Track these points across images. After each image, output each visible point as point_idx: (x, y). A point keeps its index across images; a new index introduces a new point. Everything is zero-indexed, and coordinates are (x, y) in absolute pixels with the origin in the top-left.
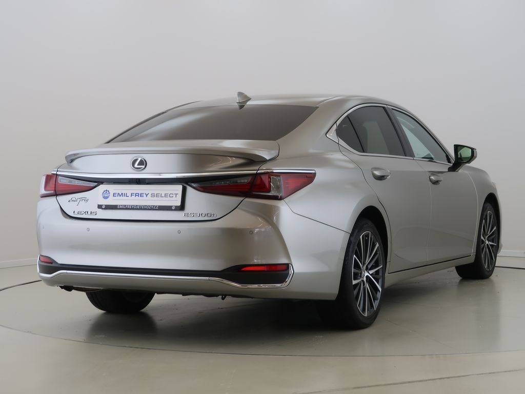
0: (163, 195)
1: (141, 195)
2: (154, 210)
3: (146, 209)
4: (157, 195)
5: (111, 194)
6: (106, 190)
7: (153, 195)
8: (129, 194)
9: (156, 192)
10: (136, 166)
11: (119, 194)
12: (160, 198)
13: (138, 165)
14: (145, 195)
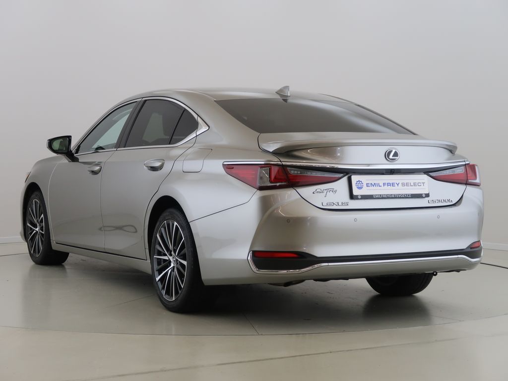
0: (412, 184)
1: (393, 185)
2: (407, 198)
3: (400, 198)
4: (407, 184)
5: (365, 185)
6: (359, 181)
7: (403, 185)
8: (381, 184)
9: (405, 182)
10: (391, 157)
11: (371, 184)
12: (410, 187)
13: (393, 156)
14: (396, 185)
